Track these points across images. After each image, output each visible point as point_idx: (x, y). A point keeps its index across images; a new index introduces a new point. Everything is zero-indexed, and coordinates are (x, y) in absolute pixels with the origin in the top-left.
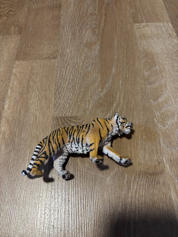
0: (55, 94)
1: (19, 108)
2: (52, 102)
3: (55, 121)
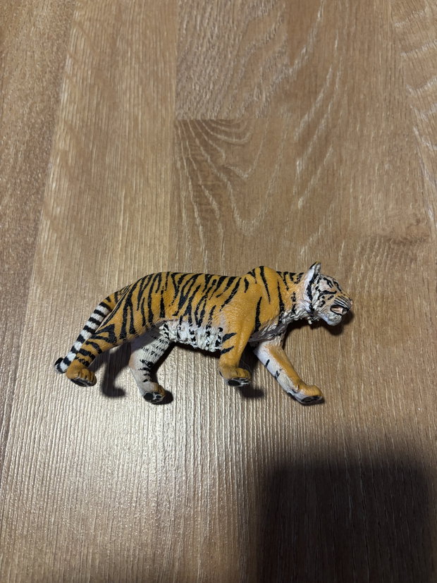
0: (178, 71)
1: (95, 102)
2: (171, 88)
3: (179, 128)
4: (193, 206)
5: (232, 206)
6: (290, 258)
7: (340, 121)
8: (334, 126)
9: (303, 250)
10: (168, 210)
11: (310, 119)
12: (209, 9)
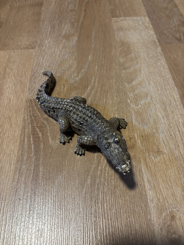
0: (30, 80)
2: (27, 86)
3: (28, 103)
4: (30, 135)
5: (48, 135)
6: (73, 158)
7: (97, 98)
8: (95, 100)
10: (19, 138)
12: (46, 56)
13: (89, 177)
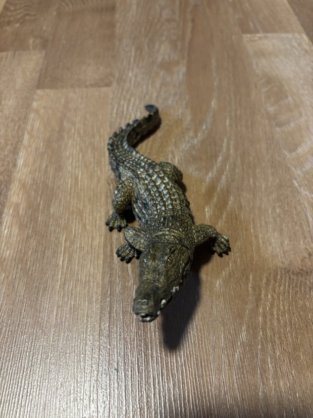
1: (45, 165)
3: (112, 185)
6: (208, 291)
7: (237, 177)
8: (233, 181)
9: (218, 283)
10: (102, 250)
11: (213, 176)
12: (133, 100)
13: (244, 328)
